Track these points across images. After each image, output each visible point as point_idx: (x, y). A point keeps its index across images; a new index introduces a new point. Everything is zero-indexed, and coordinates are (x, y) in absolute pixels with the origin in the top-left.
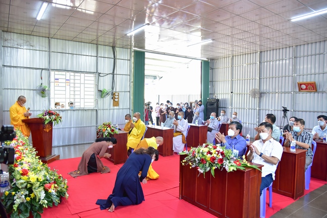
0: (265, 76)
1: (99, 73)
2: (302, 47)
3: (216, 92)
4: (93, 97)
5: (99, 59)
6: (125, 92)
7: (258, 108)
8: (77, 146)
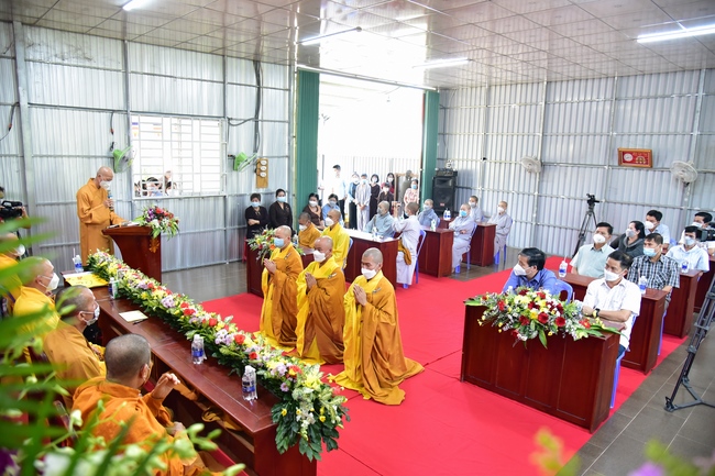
0: (554, 131)
1: (229, 119)
2: (632, 80)
3: (451, 156)
4: (218, 169)
5: (229, 87)
6: (279, 157)
7: (536, 193)
8: (188, 273)
